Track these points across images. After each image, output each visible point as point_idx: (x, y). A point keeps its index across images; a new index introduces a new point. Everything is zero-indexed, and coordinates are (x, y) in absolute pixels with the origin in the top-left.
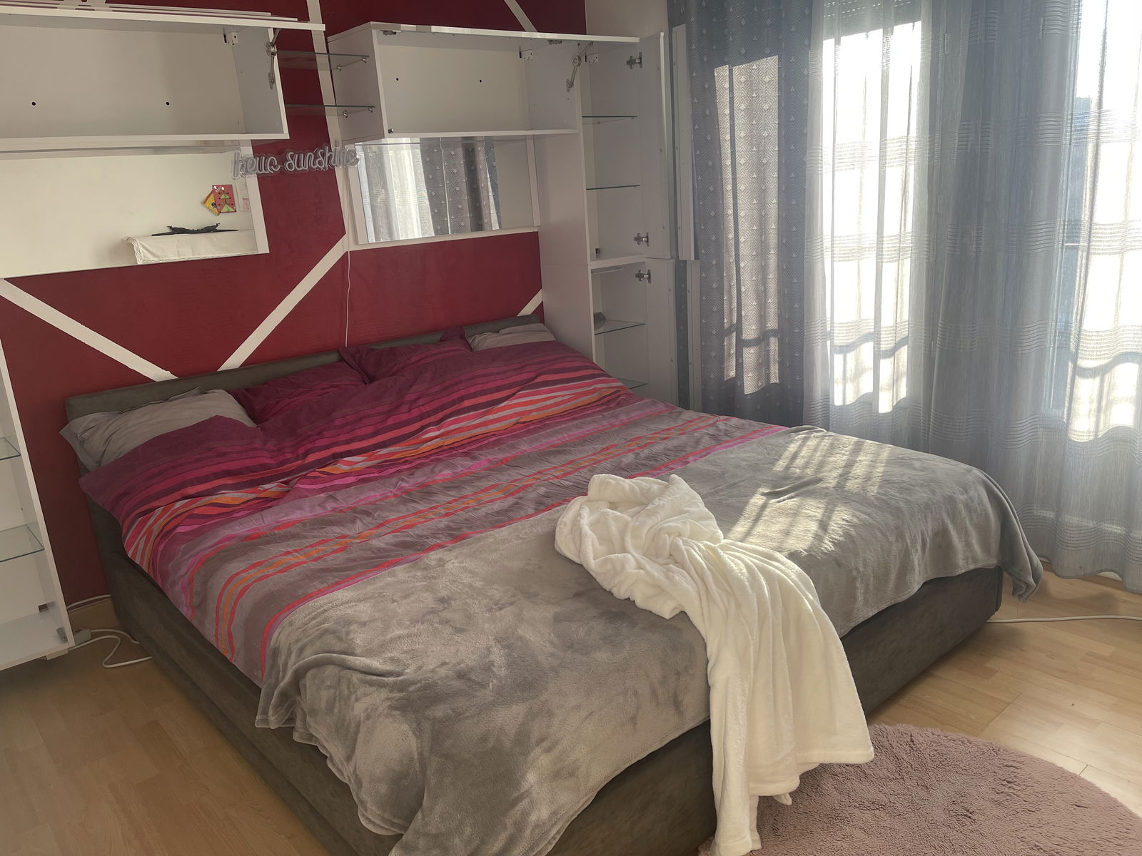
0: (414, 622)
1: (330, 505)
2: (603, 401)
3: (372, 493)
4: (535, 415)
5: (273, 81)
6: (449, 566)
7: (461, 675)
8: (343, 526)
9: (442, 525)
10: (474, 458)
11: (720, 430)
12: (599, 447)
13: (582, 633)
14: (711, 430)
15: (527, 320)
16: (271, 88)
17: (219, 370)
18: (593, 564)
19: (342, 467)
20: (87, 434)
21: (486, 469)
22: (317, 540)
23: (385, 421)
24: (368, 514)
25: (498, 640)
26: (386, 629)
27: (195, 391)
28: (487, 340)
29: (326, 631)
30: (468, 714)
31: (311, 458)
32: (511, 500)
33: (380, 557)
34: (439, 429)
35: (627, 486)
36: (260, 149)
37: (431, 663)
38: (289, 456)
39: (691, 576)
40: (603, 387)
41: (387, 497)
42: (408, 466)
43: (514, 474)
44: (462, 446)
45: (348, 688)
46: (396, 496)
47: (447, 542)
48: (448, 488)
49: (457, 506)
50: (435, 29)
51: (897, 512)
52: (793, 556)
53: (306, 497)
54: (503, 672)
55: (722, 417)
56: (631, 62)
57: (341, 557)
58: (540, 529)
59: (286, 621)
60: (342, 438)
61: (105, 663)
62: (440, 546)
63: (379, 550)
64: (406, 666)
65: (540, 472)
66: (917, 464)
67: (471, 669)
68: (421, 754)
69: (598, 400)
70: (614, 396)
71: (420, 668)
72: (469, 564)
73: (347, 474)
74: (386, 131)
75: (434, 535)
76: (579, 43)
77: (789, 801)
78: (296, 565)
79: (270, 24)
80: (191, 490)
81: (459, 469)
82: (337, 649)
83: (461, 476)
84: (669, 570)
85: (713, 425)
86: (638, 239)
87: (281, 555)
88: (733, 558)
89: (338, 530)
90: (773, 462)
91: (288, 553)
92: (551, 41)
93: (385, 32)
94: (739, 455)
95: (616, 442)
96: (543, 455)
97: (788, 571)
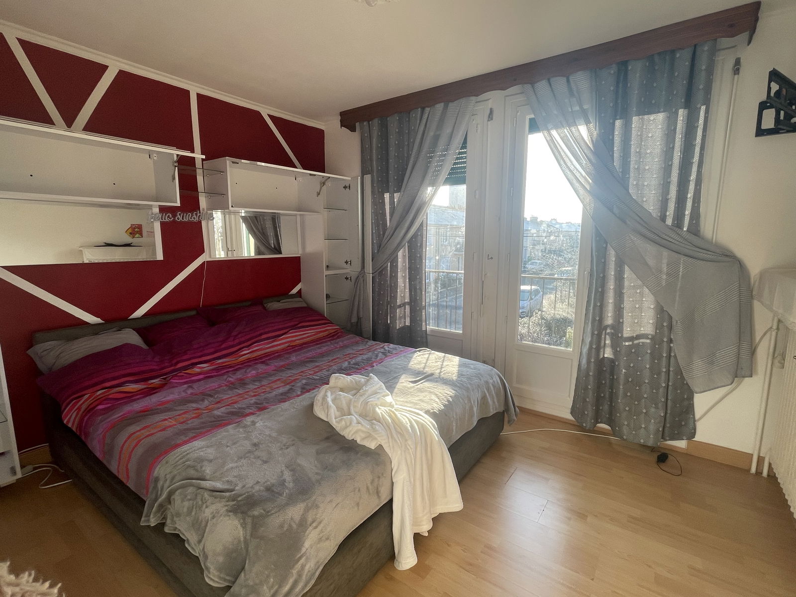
0: (240, 458)
1: (190, 391)
2: (330, 336)
3: (213, 384)
4: (298, 342)
5: (174, 178)
6: (258, 425)
7: (268, 489)
8: (196, 403)
9: (252, 402)
10: (267, 365)
11: (386, 350)
12: (331, 358)
13: (331, 460)
14: (382, 350)
15: (293, 296)
16: (173, 182)
17: (129, 318)
18: (334, 423)
19: (196, 370)
20: (45, 353)
21: (273, 371)
22: (182, 412)
23: (220, 345)
24: (211, 396)
25: (287, 467)
26: (224, 464)
27: (114, 329)
28: (274, 306)
29: (189, 466)
30: (272, 512)
31: (180, 365)
32: (288, 387)
33: (219, 421)
34: (249, 350)
35: (349, 380)
36: (163, 209)
37: (250, 482)
38: (167, 364)
39: (383, 426)
40: (330, 329)
41: (222, 386)
42: (233, 369)
43: (289, 373)
44: (261, 358)
45: (202, 500)
46: (226, 385)
47: (256, 411)
48: (254, 381)
49: (260, 391)
50: (259, 163)
51: (467, 389)
52: (427, 412)
53: (177, 387)
54: (291, 485)
55: (386, 344)
56: (345, 187)
57: (196, 422)
58: (306, 403)
59: (164, 461)
60: (199, 354)
61: (41, 486)
62: (252, 414)
63: (218, 416)
64: (236, 485)
65: (302, 372)
66: (472, 366)
67: (273, 485)
68: (245, 538)
69: (327, 336)
70: (335, 333)
71: (244, 486)
72: (268, 424)
73: (199, 374)
74: (230, 206)
75: (248, 407)
76: (323, 177)
78: (170, 426)
79: (175, 152)
80: (108, 384)
81: (260, 370)
82: (195, 477)
83: (261, 374)
84: (373, 424)
85: (383, 347)
86: (347, 262)
87: (161, 421)
88: (402, 416)
89: (194, 405)
91: (166, 420)
92: (311, 175)
93: (233, 162)
94: (394, 362)
95: (338, 356)
96: (303, 363)
97: (426, 420)
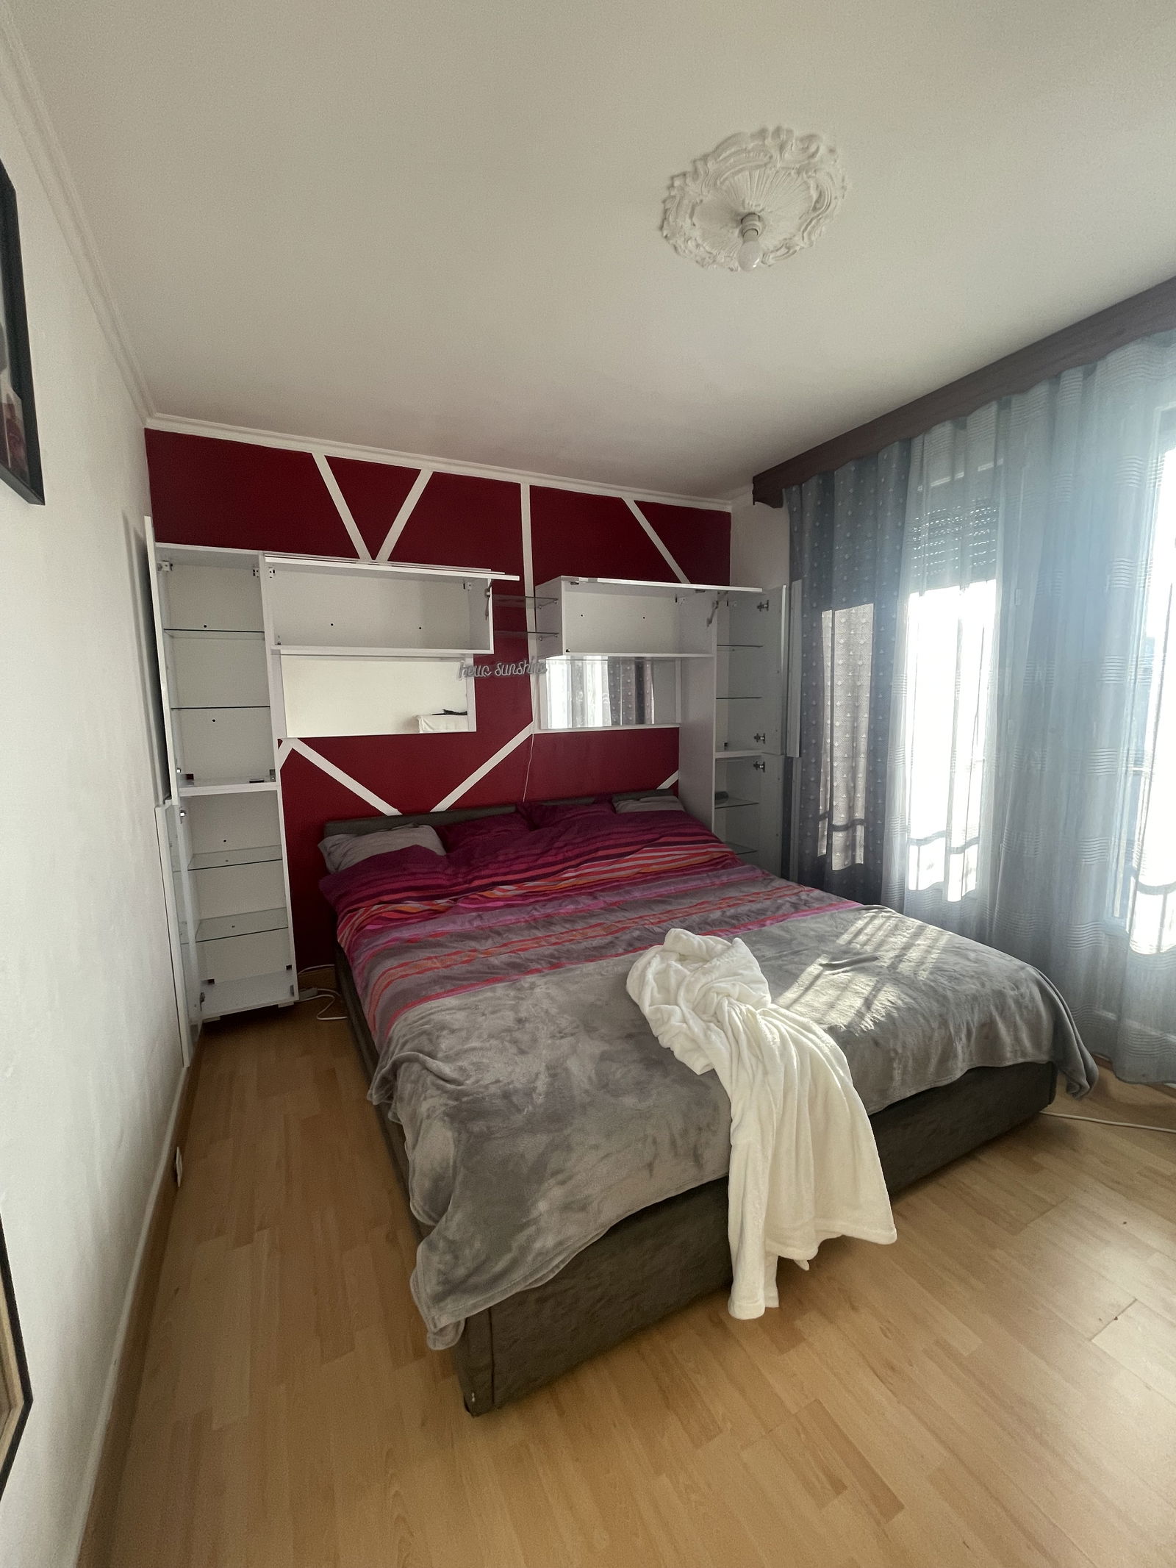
0: (491, 1036)
1: (476, 923)
2: (712, 863)
3: (509, 917)
4: (655, 868)
5: (487, 615)
6: (537, 990)
7: (506, 1095)
8: (478, 942)
9: (547, 953)
10: (595, 898)
11: (801, 900)
12: (695, 901)
13: (618, 1075)
14: (794, 899)
15: (664, 792)
16: (486, 619)
17: (434, 810)
18: (647, 1009)
19: (497, 893)
20: (333, 849)
21: (602, 909)
22: (454, 951)
23: (536, 860)
24: (499, 934)
25: (548, 1068)
26: (467, 1039)
27: (410, 825)
28: (628, 806)
29: (424, 1032)
30: (498, 1135)
31: (476, 883)
32: (609, 938)
33: (491, 973)
34: (576, 871)
35: (696, 943)
36: (479, 660)
37: (488, 1078)
38: (460, 880)
39: (726, 1035)
40: (715, 851)
41: (519, 922)
42: (546, 898)
43: (621, 916)
44: (590, 887)
45: (423, 1087)
46: (526, 921)
47: (545, 968)
48: (566, 921)
49: (566, 937)
51: (943, 1000)
52: (832, 1030)
53: (462, 914)
54: (540, 1100)
55: (806, 888)
56: (760, 607)
57: (466, 967)
58: (620, 969)
59: (403, 1017)
60: (502, 870)
61: (319, 1016)
62: (538, 971)
63: (494, 967)
64: (469, 1077)
65: (640, 917)
66: (972, 955)
67: (516, 1091)
68: (455, 1162)
69: (709, 861)
70: (721, 859)
71: (477, 1082)
72: (554, 991)
73: (498, 899)
74: (564, 651)
75: (537, 961)
76: (719, 592)
77: (806, 1267)
78: (431, 969)
79: (489, 576)
80: (386, 898)
81: (581, 905)
82: (426, 1049)
83: (580, 912)
84: (708, 1028)
85: (796, 894)
86: (757, 738)
87: (425, 959)
88: (770, 1026)
89: (473, 944)
90: (838, 936)
91: (429, 958)
92: (697, 590)
93: (572, 583)
94: (810, 924)
95: (711, 899)
96: (648, 903)
97: (822, 1045)
